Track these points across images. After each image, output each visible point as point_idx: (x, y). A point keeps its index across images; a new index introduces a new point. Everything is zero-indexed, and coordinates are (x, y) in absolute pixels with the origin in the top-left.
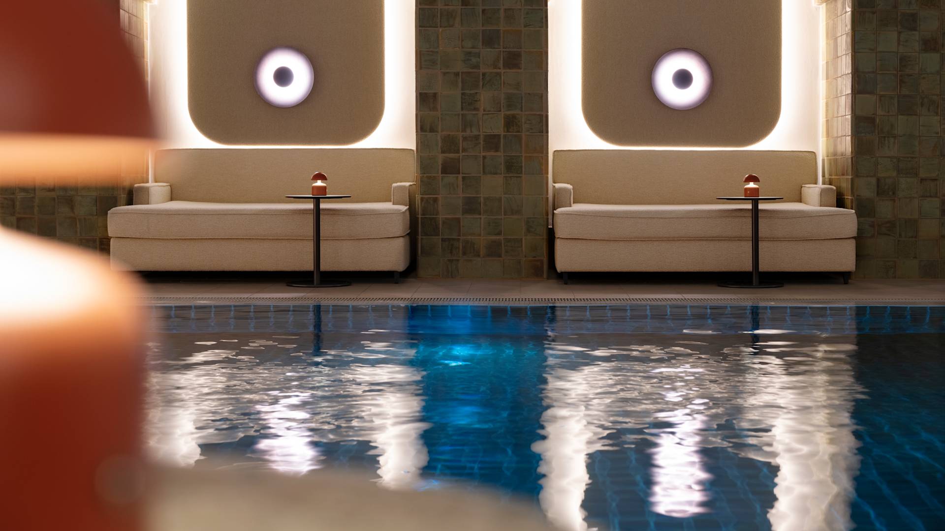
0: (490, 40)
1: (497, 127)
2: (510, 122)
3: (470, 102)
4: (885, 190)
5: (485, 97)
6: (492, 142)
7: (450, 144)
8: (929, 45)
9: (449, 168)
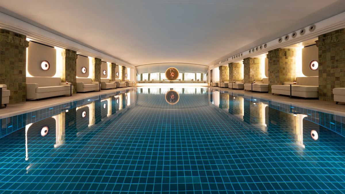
8: (247, 69)
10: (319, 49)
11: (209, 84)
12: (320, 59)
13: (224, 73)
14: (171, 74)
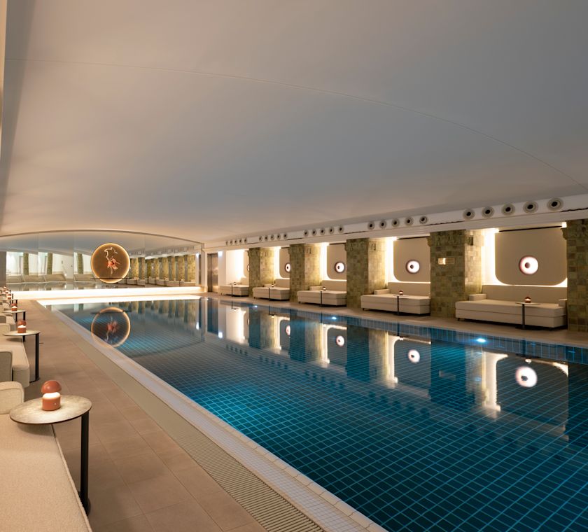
0: (298, 263)
1: (298, 277)
2: (300, 276)
3: (295, 273)
4: (352, 290)
5: (297, 272)
6: (298, 279)
7: (293, 280)
8: (359, 262)
9: (293, 283)
10: (567, 243)
11: (203, 288)
12: (570, 260)
13: (264, 264)
14: (110, 263)
